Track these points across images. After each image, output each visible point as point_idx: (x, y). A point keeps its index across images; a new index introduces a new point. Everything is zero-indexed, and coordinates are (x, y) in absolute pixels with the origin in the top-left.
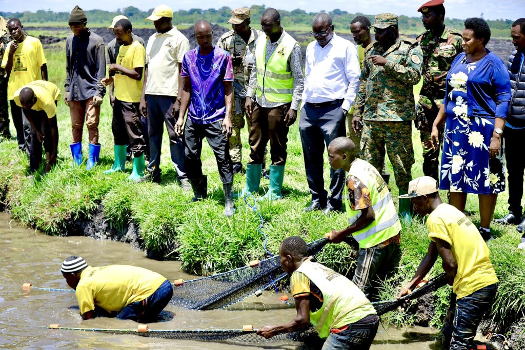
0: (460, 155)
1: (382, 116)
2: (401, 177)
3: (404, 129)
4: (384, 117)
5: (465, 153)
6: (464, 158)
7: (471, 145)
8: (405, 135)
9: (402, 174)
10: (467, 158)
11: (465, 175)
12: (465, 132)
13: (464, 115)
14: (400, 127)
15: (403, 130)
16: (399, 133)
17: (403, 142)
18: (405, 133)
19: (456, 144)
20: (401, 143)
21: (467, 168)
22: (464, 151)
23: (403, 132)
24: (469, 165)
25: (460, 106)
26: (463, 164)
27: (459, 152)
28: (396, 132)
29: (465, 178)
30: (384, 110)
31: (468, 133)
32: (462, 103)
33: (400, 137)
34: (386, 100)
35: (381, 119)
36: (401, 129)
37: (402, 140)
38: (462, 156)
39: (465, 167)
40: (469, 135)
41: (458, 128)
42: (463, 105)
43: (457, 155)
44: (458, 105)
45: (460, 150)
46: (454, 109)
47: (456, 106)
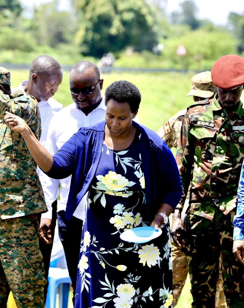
0: (130, 282)
3: (25, 232)
5: (137, 278)
6: (136, 286)
7: (144, 265)
8: (27, 242)
12: (133, 250)
13: (128, 227)
14: (20, 229)
15: (25, 234)
16: (18, 238)
17: (26, 252)
18: (28, 238)
19: (122, 268)
20: (23, 253)
21: (144, 299)
22: (134, 276)
23: (25, 237)
24: (146, 294)
25: (121, 215)
26: (136, 295)
27: (128, 278)
28: (15, 237)
31: (138, 250)
32: (123, 211)
33: (21, 245)
36: (21, 232)
37: (24, 249)
38: (132, 283)
39: (140, 299)
40: (139, 252)
41: (122, 246)
42: (125, 214)
43: (124, 283)
44: (117, 214)
45: (129, 276)
46: (112, 221)
47: (114, 215)
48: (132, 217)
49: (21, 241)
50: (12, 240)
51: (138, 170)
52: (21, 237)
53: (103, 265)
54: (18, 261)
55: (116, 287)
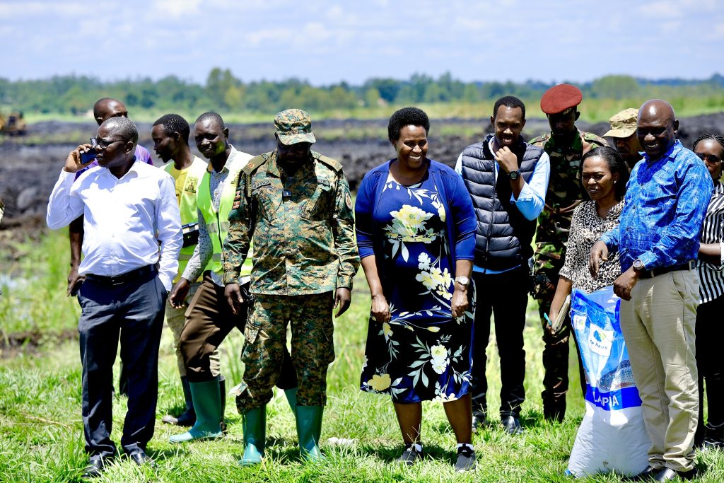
1: (294, 287)
2: (311, 381)
4: (297, 288)
5: (448, 338)
6: (447, 346)
8: (325, 312)
9: (314, 377)
10: (451, 346)
11: (455, 371)
13: (440, 288)
15: (324, 304)
16: (316, 307)
17: (323, 324)
18: (326, 308)
20: (320, 325)
21: (455, 360)
22: (445, 337)
23: (324, 307)
24: (456, 354)
25: (428, 271)
26: (448, 357)
28: (313, 307)
29: (455, 376)
30: (298, 276)
32: (430, 266)
33: (319, 316)
34: (300, 260)
35: (293, 292)
37: (321, 320)
38: (443, 344)
39: (451, 360)
42: (433, 269)
43: (437, 344)
44: (424, 270)
45: (442, 338)
46: (419, 278)
47: (420, 271)
48: (441, 274)
49: (319, 311)
50: (308, 309)
51: (436, 201)
52: (320, 307)
53: (411, 328)
54: (314, 334)
55: (430, 348)
